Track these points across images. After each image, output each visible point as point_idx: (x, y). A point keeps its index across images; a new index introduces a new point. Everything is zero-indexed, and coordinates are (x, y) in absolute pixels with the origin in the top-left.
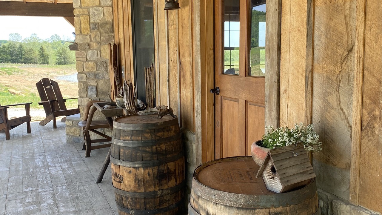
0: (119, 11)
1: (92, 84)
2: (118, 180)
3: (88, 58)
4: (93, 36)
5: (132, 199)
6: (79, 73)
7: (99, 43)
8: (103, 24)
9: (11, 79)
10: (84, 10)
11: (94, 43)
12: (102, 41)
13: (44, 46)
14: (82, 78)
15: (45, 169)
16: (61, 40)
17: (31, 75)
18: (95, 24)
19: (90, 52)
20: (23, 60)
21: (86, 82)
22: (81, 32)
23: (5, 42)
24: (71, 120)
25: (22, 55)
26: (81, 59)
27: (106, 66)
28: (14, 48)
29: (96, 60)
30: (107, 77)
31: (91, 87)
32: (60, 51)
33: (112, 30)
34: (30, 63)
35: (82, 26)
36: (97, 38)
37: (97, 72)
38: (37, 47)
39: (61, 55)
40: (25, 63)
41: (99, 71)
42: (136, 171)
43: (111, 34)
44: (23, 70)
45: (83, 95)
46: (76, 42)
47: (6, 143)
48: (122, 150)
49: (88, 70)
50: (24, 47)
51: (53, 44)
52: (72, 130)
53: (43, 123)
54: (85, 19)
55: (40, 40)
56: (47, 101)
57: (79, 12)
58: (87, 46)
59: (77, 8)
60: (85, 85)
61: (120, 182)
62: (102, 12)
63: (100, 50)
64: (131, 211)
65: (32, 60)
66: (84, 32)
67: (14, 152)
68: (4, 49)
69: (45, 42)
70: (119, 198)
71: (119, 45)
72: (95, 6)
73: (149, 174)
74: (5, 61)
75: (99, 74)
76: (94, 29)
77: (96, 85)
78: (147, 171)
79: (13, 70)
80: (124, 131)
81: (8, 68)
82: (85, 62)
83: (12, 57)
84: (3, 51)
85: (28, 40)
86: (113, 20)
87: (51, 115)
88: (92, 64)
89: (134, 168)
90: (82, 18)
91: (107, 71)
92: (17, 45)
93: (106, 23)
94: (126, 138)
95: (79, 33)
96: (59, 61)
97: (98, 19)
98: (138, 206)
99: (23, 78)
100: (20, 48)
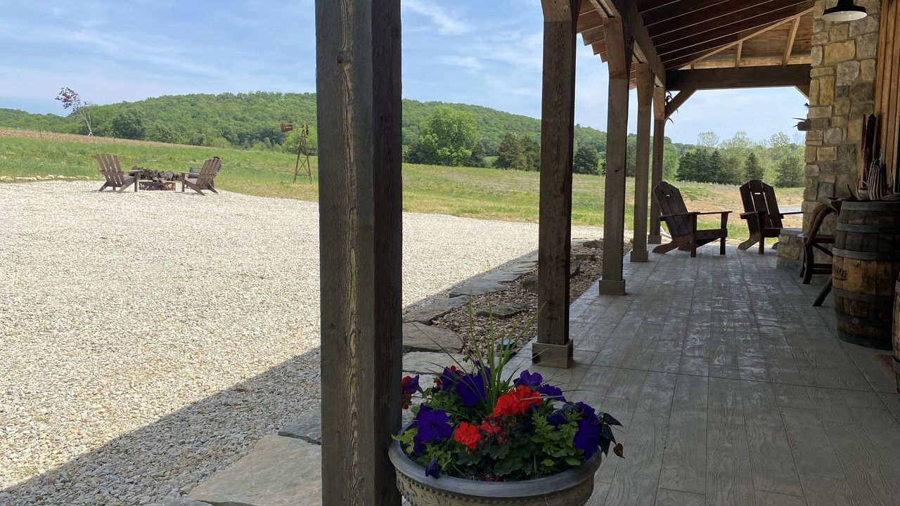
0: (886, 64)
1: (827, 180)
2: (840, 277)
3: (825, 141)
4: (837, 107)
5: (857, 302)
6: (808, 164)
7: (847, 117)
8: (857, 86)
9: (694, 207)
10: (828, 68)
11: (839, 118)
12: (852, 113)
13: (756, 154)
14: (812, 171)
15: (742, 286)
16: (790, 143)
17: (728, 202)
18: (844, 88)
19: (830, 132)
20: (717, 176)
21: (817, 177)
22: (818, 102)
23: (691, 147)
24: (787, 235)
25: (716, 169)
26: (814, 143)
27: (855, 152)
28: (704, 156)
29: (839, 143)
30: (853, 169)
31: (825, 185)
32: (786, 163)
33: (871, 95)
34: (729, 183)
35: (822, 93)
36: (844, 109)
37: (837, 162)
38: (744, 155)
39: (786, 170)
40: (720, 183)
41: (841, 161)
42: (867, 265)
43: (869, 102)
44: (715, 194)
45: (810, 198)
46: (810, 118)
47: (690, 260)
48: (849, 237)
49: (823, 160)
50: (721, 153)
51: (776, 149)
52: (788, 249)
53: (743, 246)
54: (827, 81)
55: (751, 142)
56: (753, 212)
57: (819, 72)
58: (825, 123)
59: (817, 67)
60: (816, 182)
61: (842, 280)
62: (858, 68)
63: (848, 128)
64: (854, 319)
65: (732, 178)
66: (823, 101)
67: (701, 268)
68: (688, 159)
69: (760, 147)
70: (838, 301)
71: (881, 117)
72: (846, 61)
73: (885, 271)
74: (687, 179)
75: (840, 164)
76: (840, 96)
77: (833, 182)
78: (883, 267)
79: (699, 193)
80: (855, 212)
81: (692, 190)
82: (820, 147)
83: (699, 171)
84: (687, 162)
85: (730, 144)
86: (875, 80)
87: (758, 235)
88: (830, 150)
89: (864, 260)
90: (823, 81)
91: (855, 160)
92: (710, 153)
93: (863, 85)
94: (857, 221)
95: (815, 105)
96: (781, 180)
97: (849, 81)
98: (865, 313)
99: (714, 206)
100: (714, 156)
